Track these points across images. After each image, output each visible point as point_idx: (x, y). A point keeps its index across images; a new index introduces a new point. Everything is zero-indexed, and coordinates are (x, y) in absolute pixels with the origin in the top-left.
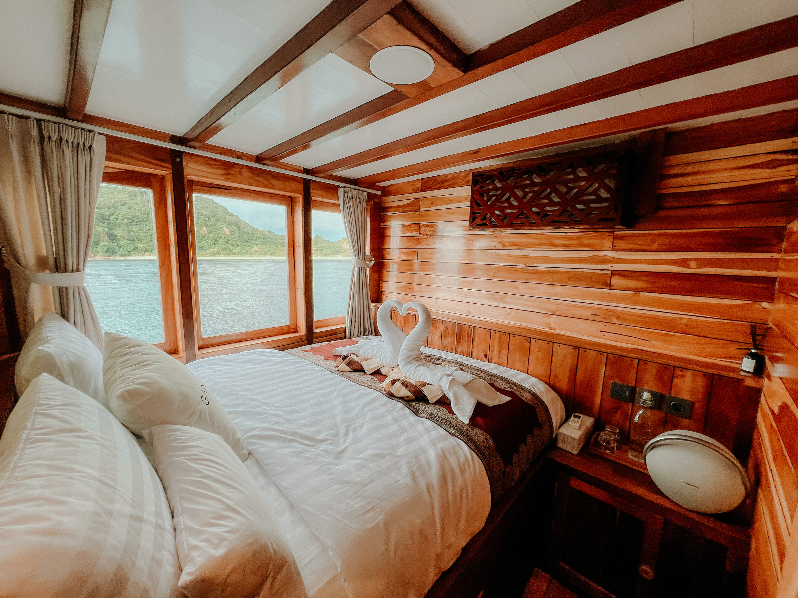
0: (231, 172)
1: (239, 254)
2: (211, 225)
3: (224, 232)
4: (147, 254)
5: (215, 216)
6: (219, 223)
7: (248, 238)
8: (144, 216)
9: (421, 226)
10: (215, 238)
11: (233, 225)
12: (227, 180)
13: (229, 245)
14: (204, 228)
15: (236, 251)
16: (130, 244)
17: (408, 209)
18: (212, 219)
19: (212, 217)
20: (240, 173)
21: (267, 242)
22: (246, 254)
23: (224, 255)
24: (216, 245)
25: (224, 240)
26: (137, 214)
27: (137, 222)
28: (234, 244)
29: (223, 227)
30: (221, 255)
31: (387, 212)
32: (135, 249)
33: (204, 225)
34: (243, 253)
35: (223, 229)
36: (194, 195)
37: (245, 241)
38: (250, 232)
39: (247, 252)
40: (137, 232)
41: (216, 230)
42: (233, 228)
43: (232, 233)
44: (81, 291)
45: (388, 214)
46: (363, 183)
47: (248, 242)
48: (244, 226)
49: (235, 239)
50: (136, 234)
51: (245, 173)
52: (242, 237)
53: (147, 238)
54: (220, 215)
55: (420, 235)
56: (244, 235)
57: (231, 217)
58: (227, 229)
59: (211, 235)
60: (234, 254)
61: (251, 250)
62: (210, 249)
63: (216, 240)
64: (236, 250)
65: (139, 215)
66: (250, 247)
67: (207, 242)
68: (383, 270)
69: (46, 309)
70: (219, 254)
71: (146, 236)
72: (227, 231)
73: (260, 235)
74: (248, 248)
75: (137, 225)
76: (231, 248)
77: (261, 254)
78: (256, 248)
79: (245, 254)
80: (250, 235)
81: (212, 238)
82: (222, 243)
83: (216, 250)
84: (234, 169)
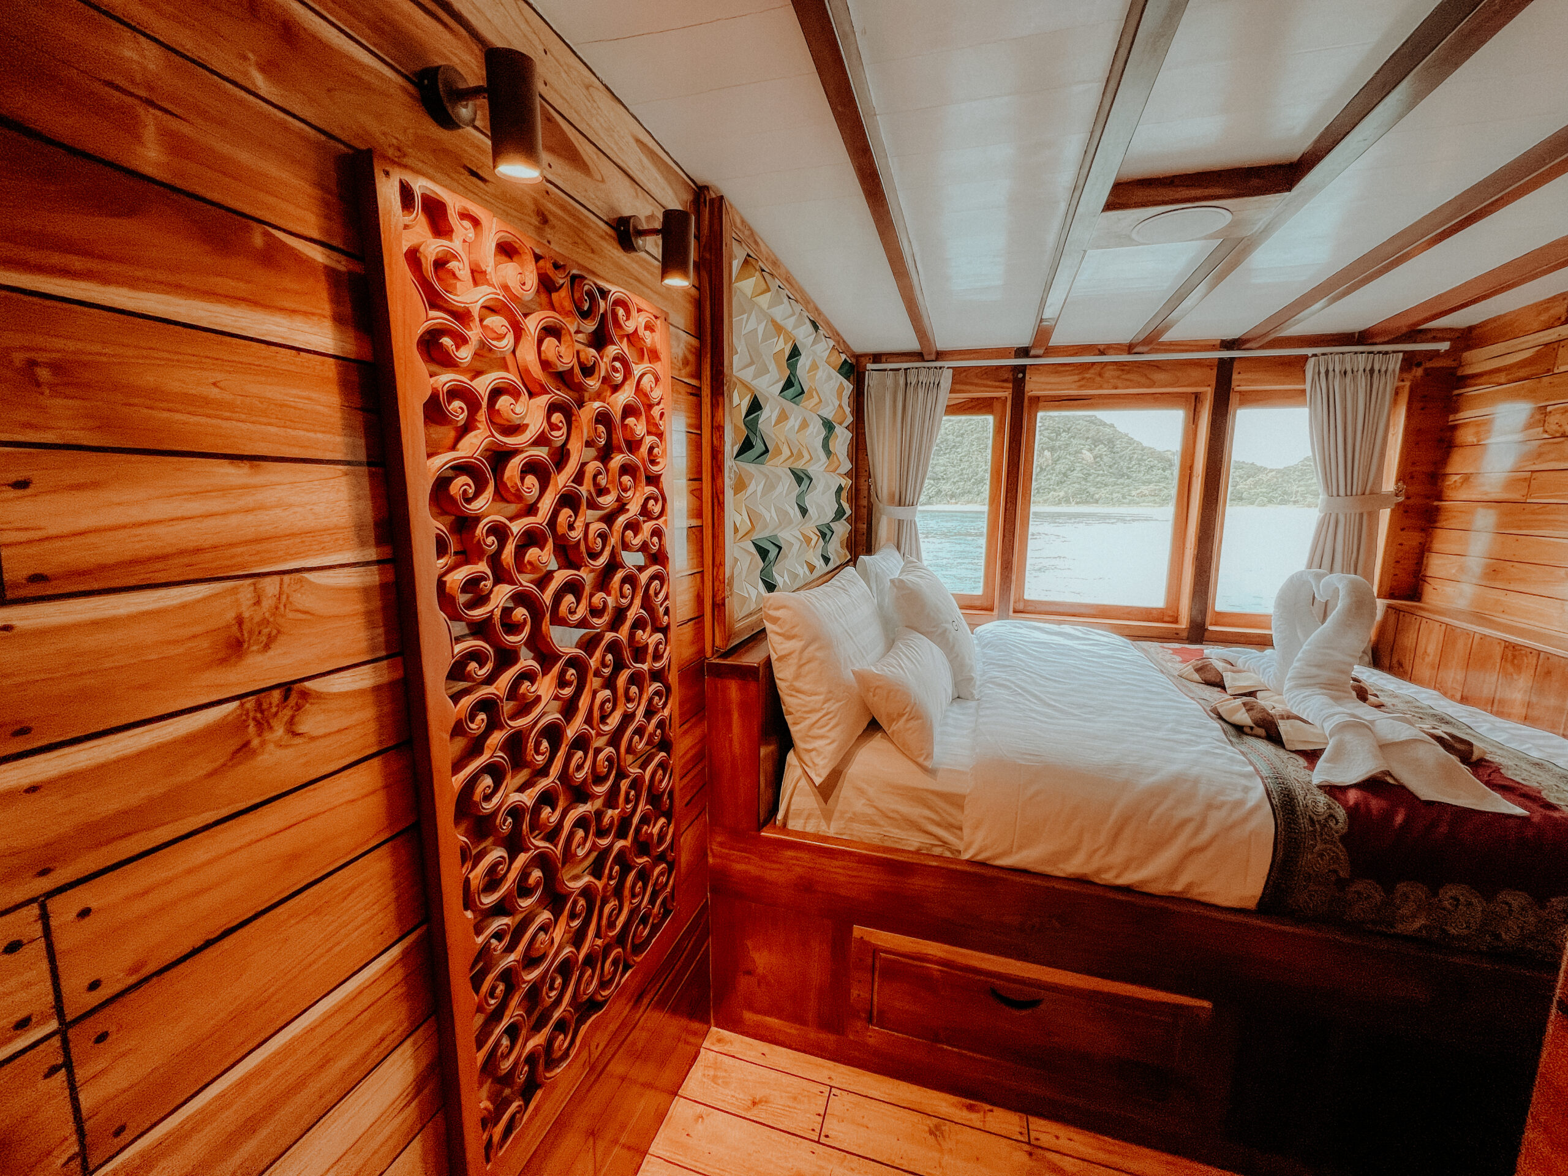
0: (1087, 376)
1: (1110, 501)
2: (1060, 447)
3: (1083, 459)
4: (953, 501)
5: (1069, 429)
6: (1074, 442)
7: (1129, 468)
8: (958, 439)
9: (1550, 412)
10: (1063, 471)
11: (1103, 443)
12: (1081, 387)
13: (1089, 484)
14: (1047, 453)
15: (1101, 497)
16: (933, 485)
17: (1522, 373)
18: (1064, 434)
19: (1064, 431)
20: (1100, 375)
21: (1170, 477)
22: (1120, 503)
23: (1077, 503)
24: (1064, 485)
25: (1080, 475)
26: (949, 437)
27: (946, 449)
28: (1098, 482)
29: (1082, 449)
30: (1070, 503)
31: (1465, 386)
32: (939, 492)
33: (1047, 449)
34: (1115, 500)
35: (1081, 453)
36: (1040, 414)
37: (1122, 476)
38: (1136, 456)
39: (1124, 497)
40: (944, 465)
41: (1068, 456)
42: (1102, 449)
43: (1098, 459)
44: (912, 523)
45: (1470, 391)
46: (1377, 335)
47: (1129, 478)
48: (1124, 445)
49: (1101, 472)
50: (942, 468)
51: (1109, 373)
52: (1117, 468)
53: (956, 475)
54: (1078, 427)
55: (1546, 436)
56: (1122, 463)
57: (1101, 427)
58: (1088, 454)
59: (1058, 466)
60: (1097, 502)
61: (1134, 493)
62: (1052, 493)
63: (1065, 475)
64: (1103, 492)
65: (950, 437)
66: (1131, 488)
67: (1049, 479)
68: (1438, 525)
69: (888, 540)
70: (1068, 501)
71: (956, 472)
72: (1088, 456)
73: (1156, 462)
74: (1126, 490)
75: (945, 454)
76: (1092, 490)
77: (1155, 502)
78: (1145, 489)
79: (1119, 501)
80: (1133, 463)
81: (1057, 471)
82: (1075, 480)
83: (1062, 494)
84: (1092, 371)
